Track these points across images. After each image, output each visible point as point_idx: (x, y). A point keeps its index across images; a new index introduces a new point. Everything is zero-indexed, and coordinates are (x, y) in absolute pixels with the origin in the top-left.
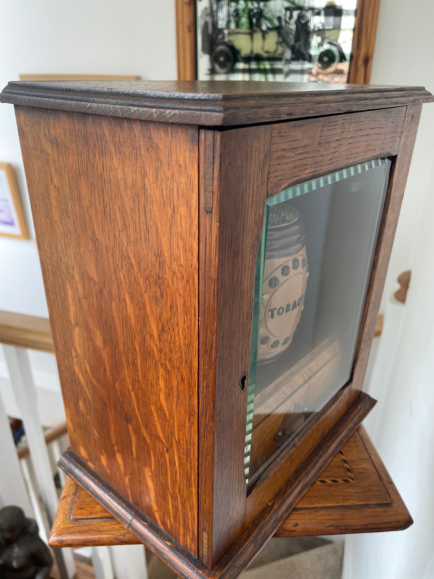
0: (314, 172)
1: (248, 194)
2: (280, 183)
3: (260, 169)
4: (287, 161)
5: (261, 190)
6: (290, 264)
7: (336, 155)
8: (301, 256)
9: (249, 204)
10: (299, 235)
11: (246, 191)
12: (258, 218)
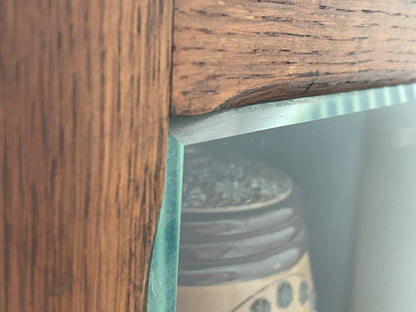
0: (311, 74)
1: (96, 95)
2: (212, 83)
3: (139, 30)
4: (230, 27)
5: (147, 92)
6: (271, 295)
7: (365, 45)
8: (299, 275)
9: (102, 129)
10: (290, 230)
11: (90, 86)
12: (140, 172)
